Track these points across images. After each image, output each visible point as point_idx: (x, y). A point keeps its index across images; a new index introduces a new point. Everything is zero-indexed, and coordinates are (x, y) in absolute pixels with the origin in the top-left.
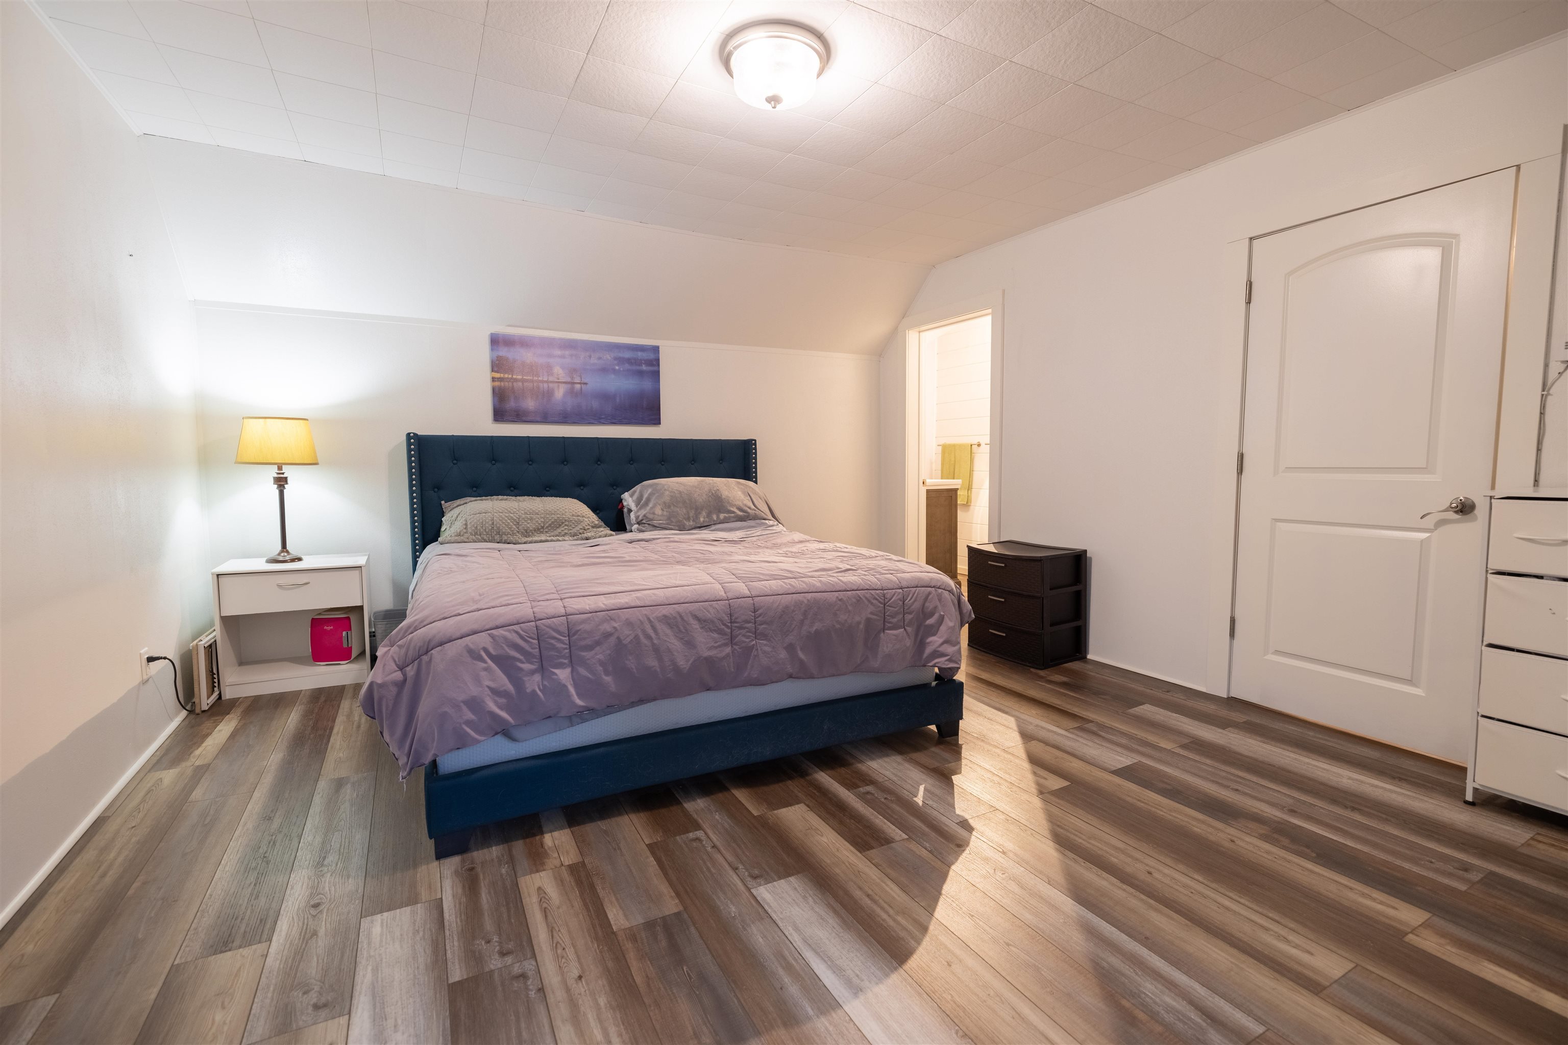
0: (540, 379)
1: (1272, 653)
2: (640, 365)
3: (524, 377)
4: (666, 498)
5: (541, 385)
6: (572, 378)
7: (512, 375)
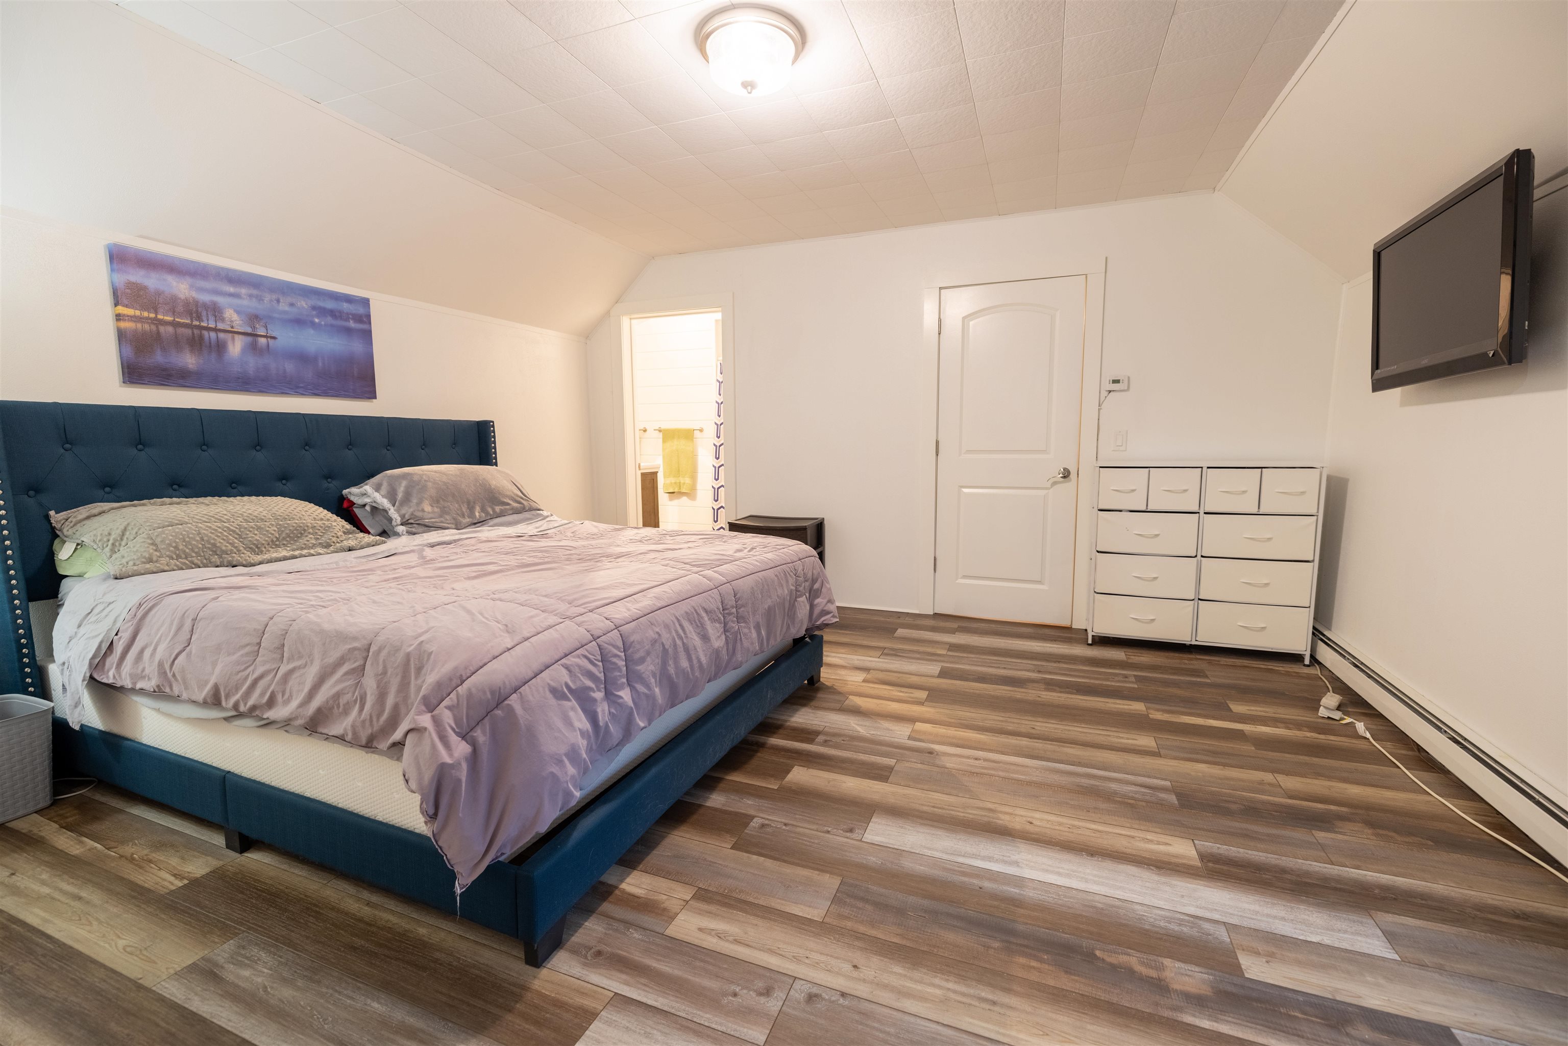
0: (203, 324)
1: (961, 578)
2: (347, 320)
3: (177, 320)
4: (432, 492)
5: (205, 333)
6: (254, 328)
7: (156, 315)
